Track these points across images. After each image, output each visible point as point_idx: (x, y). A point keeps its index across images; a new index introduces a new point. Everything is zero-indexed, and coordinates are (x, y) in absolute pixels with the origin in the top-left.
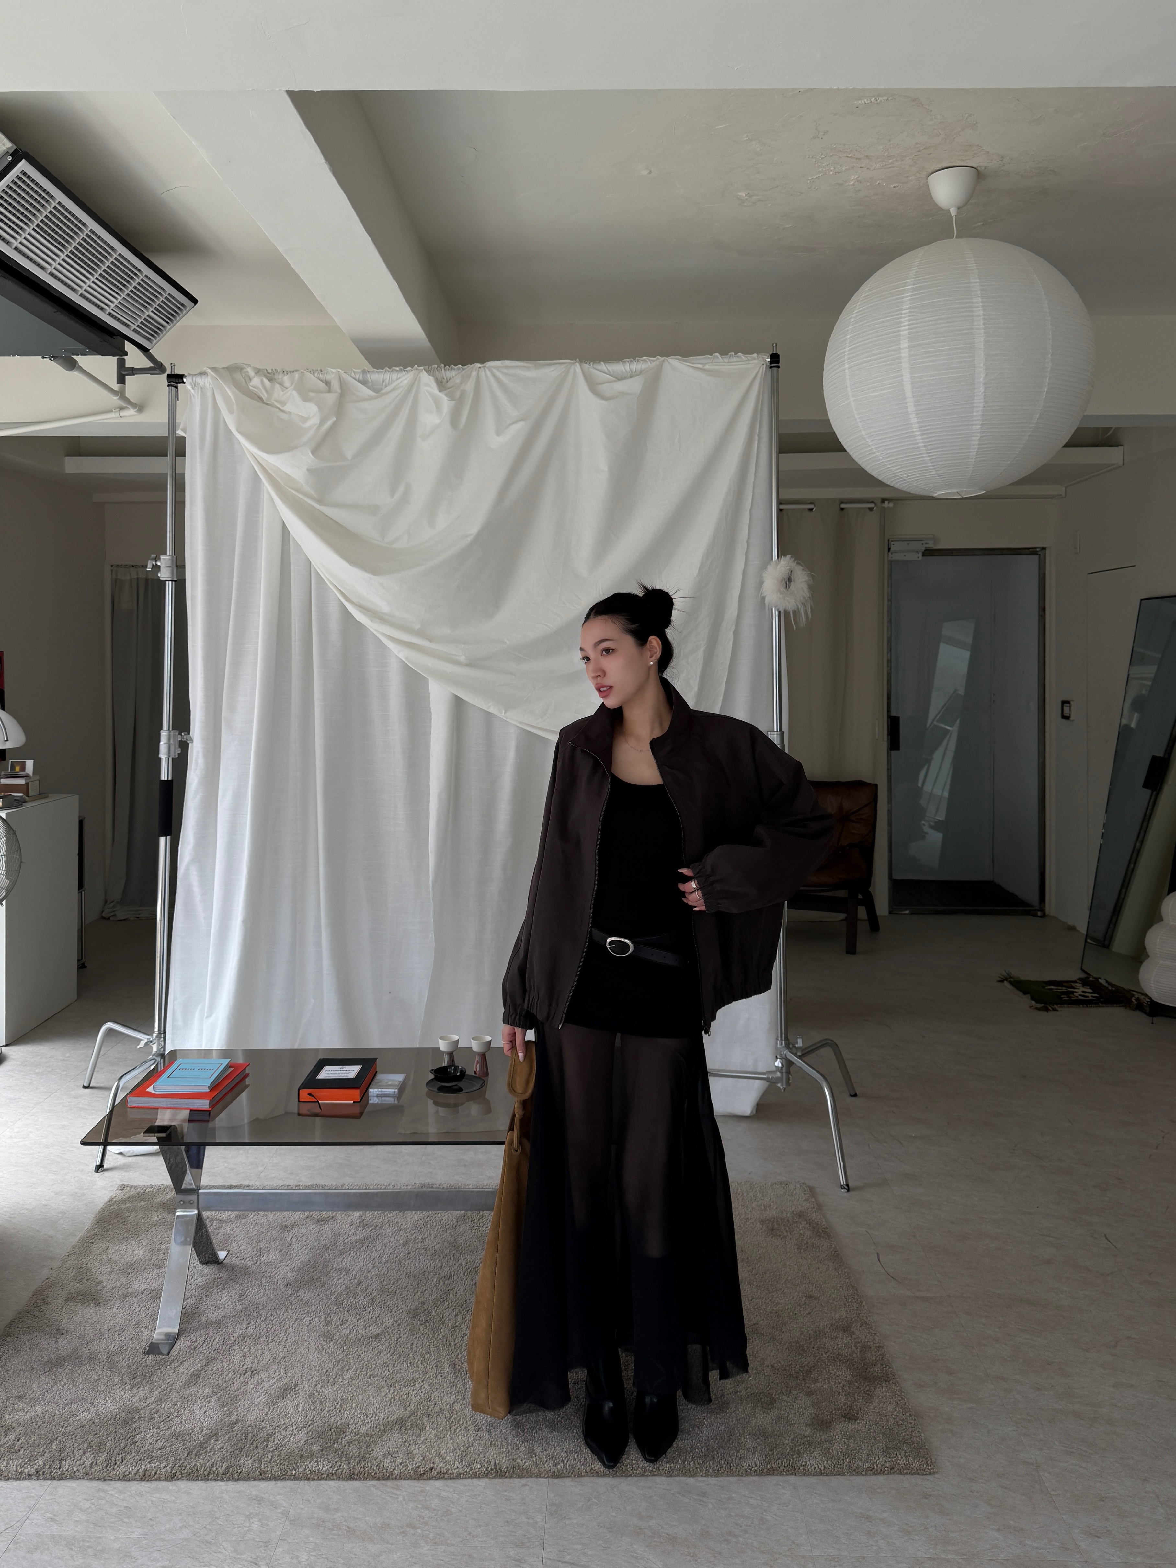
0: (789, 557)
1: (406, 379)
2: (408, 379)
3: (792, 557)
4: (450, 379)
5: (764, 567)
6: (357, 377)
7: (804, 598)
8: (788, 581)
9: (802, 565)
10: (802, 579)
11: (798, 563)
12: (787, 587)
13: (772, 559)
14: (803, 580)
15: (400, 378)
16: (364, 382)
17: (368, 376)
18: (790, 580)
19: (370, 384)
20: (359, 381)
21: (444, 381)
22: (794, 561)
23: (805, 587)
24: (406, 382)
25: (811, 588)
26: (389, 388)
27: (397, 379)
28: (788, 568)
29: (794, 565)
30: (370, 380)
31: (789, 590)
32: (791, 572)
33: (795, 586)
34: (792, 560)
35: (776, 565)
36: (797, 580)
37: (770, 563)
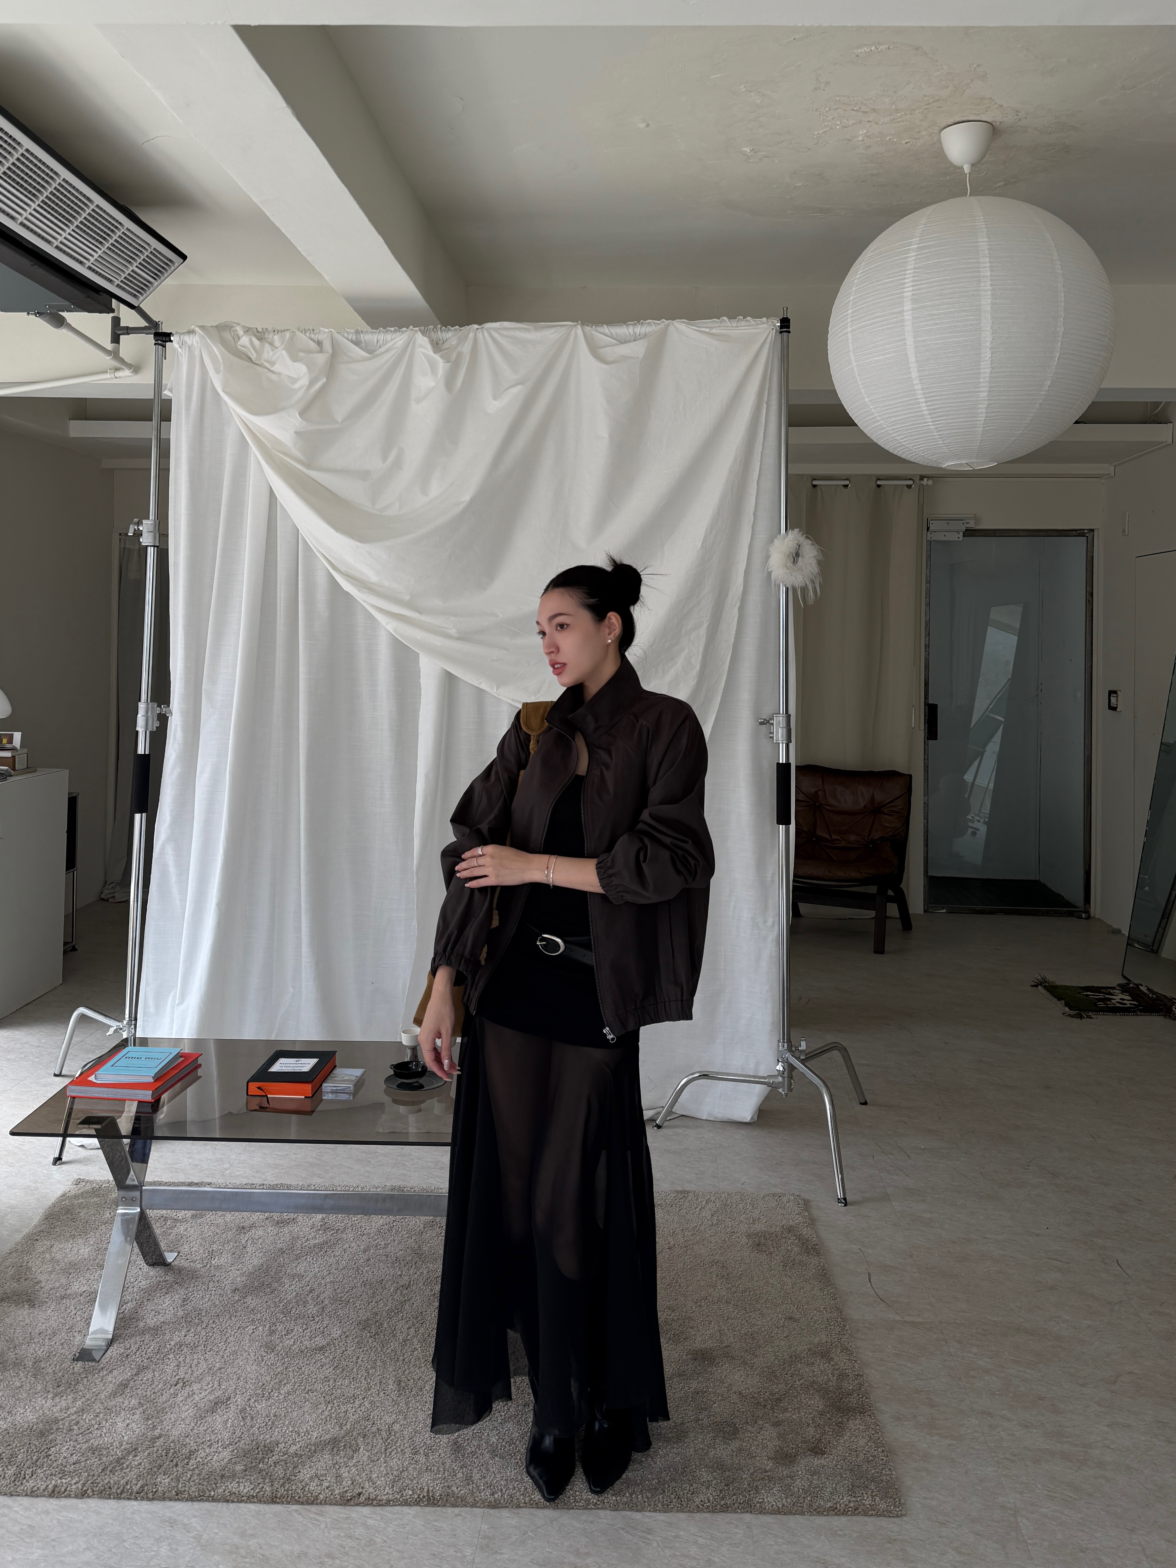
0: (796, 530)
1: (401, 339)
2: (403, 340)
3: (800, 531)
4: (446, 340)
5: (771, 541)
6: (350, 337)
7: (812, 573)
8: (796, 556)
9: (811, 540)
10: (810, 552)
11: (807, 537)
12: (795, 562)
13: (780, 533)
14: (812, 555)
15: (394, 338)
16: (357, 343)
17: (362, 336)
18: (797, 555)
19: (363, 345)
20: (352, 342)
21: (441, 342)
22: (803, 535)
23: (814, 562)
24: (400, 342)
25: (820, 563)
26: (383, 349)
27: (392, 340)
28: (796, 542)
29: (802, 539)
30: (363, 341)
31: (797, 565)
32: (799, 546)
33: (803, 561)
34: (801, 534)
35: (784, 538)
36: (805, 555)
37: (778, 536)
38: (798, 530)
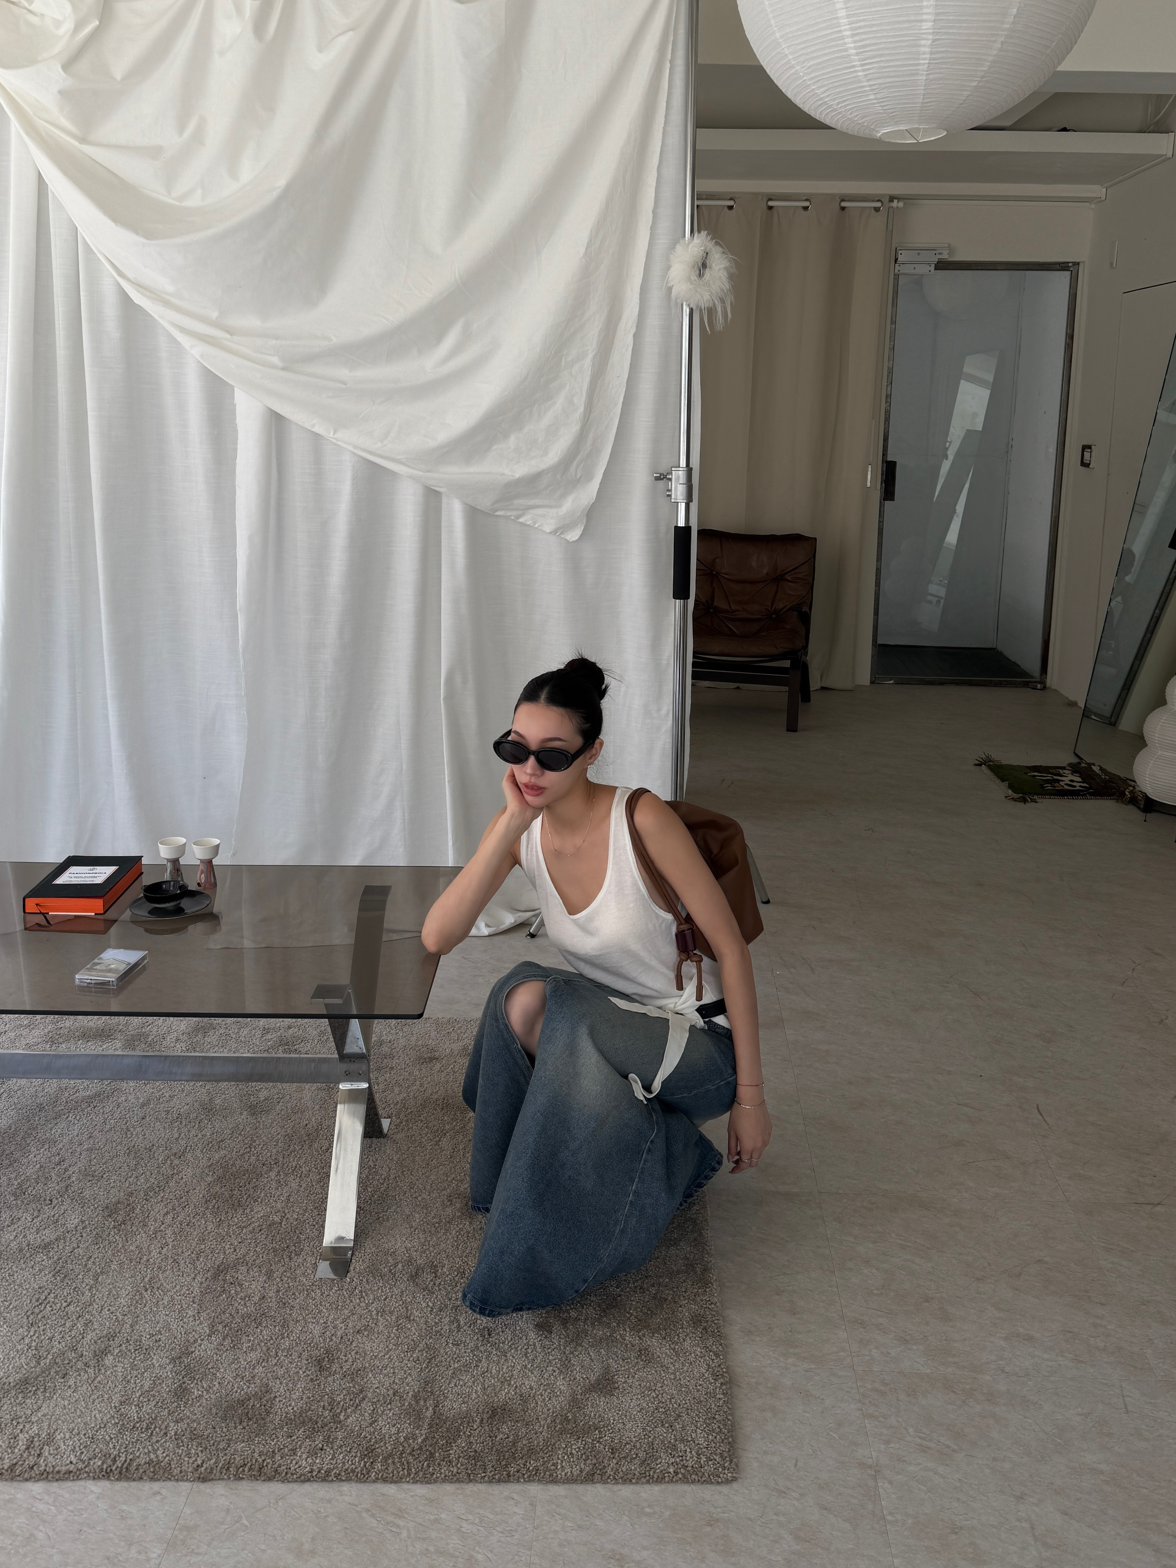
0: (704, 233)
3: (708, 234)
5: (674, 246)
7: (722, 290)
8: (703, 266)
9: (721, 246)
10: (720, 265)
11: (717, 243)
12: (701, 274)
13: (685, 236)
14: (722, 266)
18: (704, 265)
22: (712, 239)
23: (723, 275)
25: (731, 277)
28: (702, 248)
29: (710, 245)
31: (703, 279)
32: (707, 253)
33: (711, 274)
34: (709, 238)
35: (689, 243)
36: (714, 265)
37: (681, 241)
38: (706, 232)
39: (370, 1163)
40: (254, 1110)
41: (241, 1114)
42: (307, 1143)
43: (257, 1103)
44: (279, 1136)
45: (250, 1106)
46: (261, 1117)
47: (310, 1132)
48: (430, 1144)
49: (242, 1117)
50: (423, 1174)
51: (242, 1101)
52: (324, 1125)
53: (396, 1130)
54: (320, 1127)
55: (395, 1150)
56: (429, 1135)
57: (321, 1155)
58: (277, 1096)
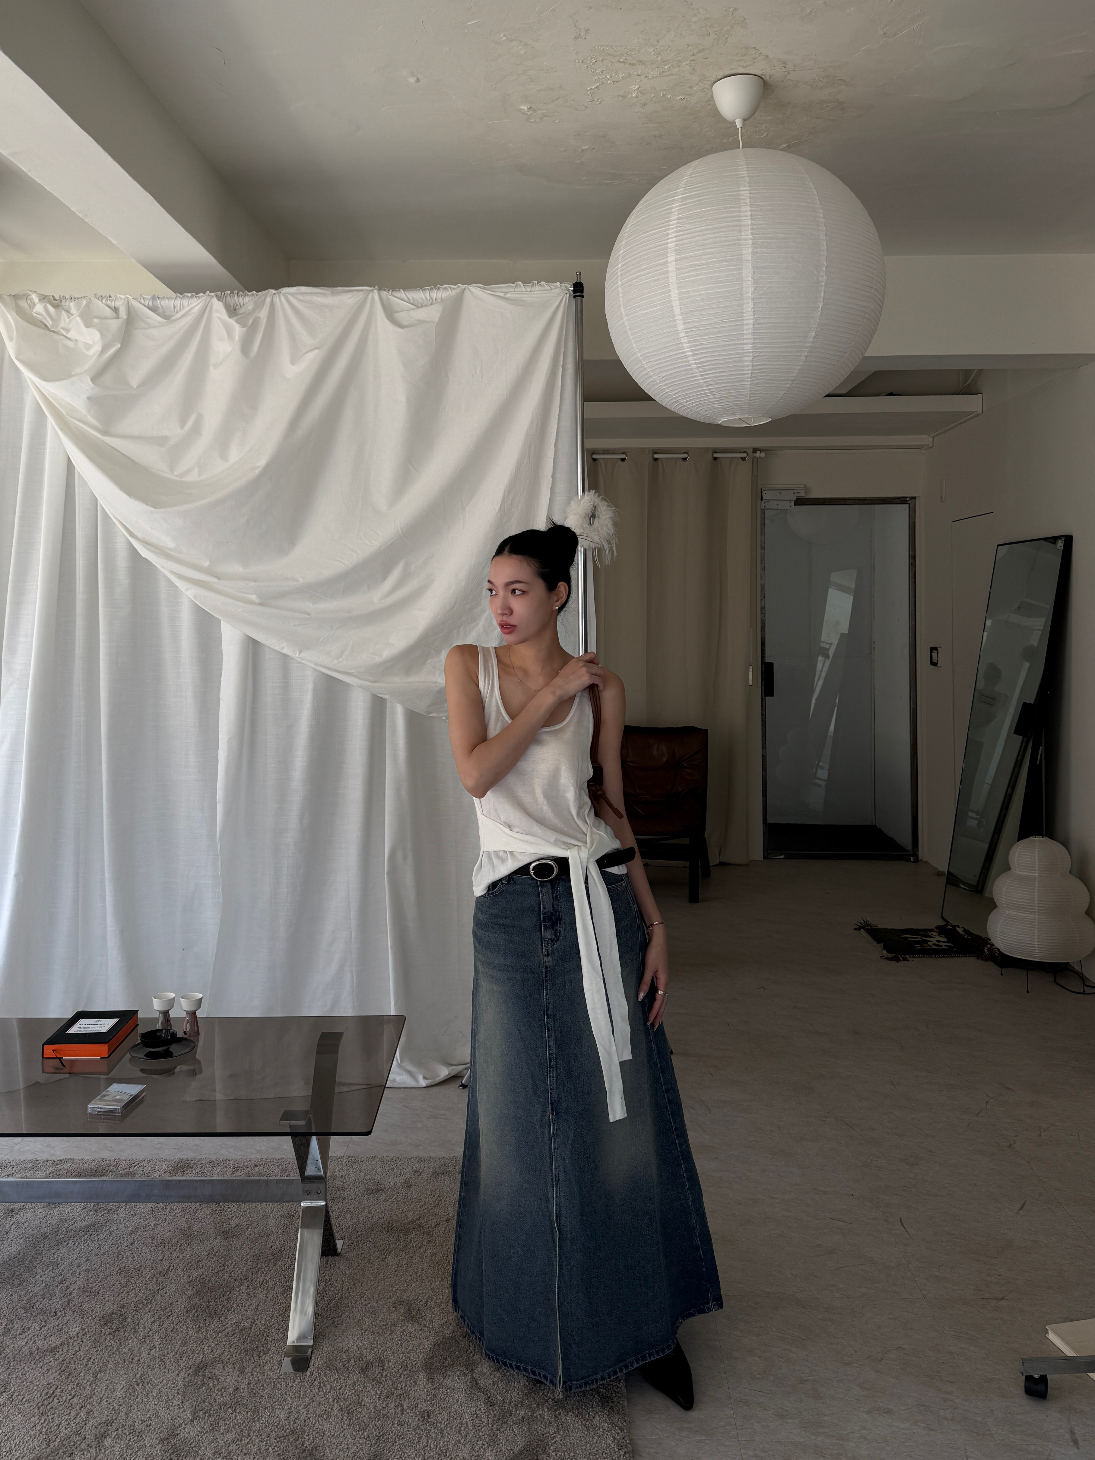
2: (199, 305)
4: (243, 305)
6: (147, 304)
8: (593, 515)
10: (605, 515)
12: (590, 523)
14: (608, 516)
15: (191, 303)
16: (154, 309)
17: (160, 301)
19: (160, 311)
20: (148, 308)
21: (237, 307)
23: (609, 523)
24: (197, 307)
26: (180, 314)
27: (189, 305)
28: (592, 503)
30: (161, 306)
32: (596, 507)
33: (600, 520)
36: (601, 514)
39: (326, 1277)
40: (226, 1235)
41: (216, 1239)
42: (272, 1261)
43: (229, 1229)
44: (248, 1256)
45: (224, 1232)
46: (233, 1241)
47: (274, 1252)
48: (377, 1261)
49: (217, 1241)
50: (371, 1286)
51: (216, 1228)
52: (286, 1246)
53: (348, 1250)
54: (283, 1248)
55: (348, 1266)
56: (376, 1253)
57: (285, 1271)
58: (245, 1223)
